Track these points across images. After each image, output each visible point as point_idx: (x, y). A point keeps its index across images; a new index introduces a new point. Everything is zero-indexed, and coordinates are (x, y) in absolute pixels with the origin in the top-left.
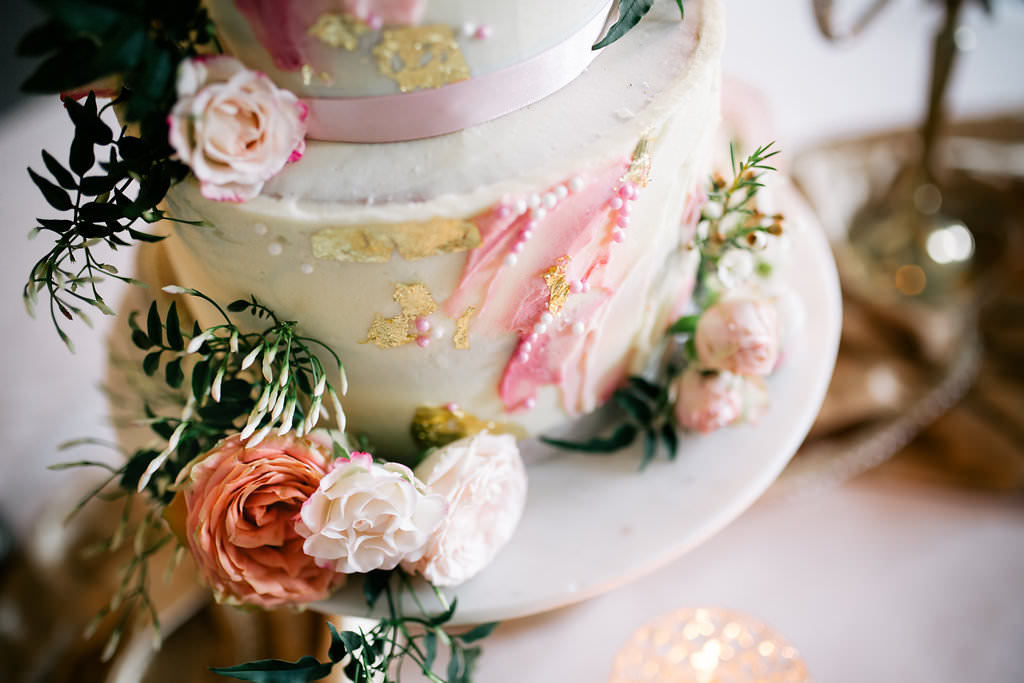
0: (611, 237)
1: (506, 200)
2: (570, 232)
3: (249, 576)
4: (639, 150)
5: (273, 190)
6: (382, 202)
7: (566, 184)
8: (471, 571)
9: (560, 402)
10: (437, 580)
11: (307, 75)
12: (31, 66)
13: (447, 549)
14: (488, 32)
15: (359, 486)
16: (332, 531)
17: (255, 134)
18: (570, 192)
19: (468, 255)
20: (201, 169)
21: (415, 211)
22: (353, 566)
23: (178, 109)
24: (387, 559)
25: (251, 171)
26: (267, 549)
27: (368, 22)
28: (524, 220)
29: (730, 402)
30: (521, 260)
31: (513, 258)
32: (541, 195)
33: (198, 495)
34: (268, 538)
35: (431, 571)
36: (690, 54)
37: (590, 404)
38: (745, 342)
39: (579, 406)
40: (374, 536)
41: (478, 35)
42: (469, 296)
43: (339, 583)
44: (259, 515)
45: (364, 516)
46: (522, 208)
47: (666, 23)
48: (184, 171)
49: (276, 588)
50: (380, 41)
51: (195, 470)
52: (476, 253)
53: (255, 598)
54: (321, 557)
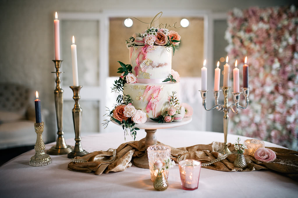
0: (158, 94)
2: (154, 91)
3: (118, 116)
4: (162, 86)
9: (152, 114)
11: (137, 76)
17: (132, 79)
18: (154, 86)
23: (127, 75)
24: (130, 115)
27: (143, 71)
28: (150, 88)
30: (150, 92)
34: (121, 113)
35: (134, 119)
39: (154, 116)
41: (151, 75)
42: (145, 95)
46: (150, 86)
50: (143, 73)
52: (146, 90)
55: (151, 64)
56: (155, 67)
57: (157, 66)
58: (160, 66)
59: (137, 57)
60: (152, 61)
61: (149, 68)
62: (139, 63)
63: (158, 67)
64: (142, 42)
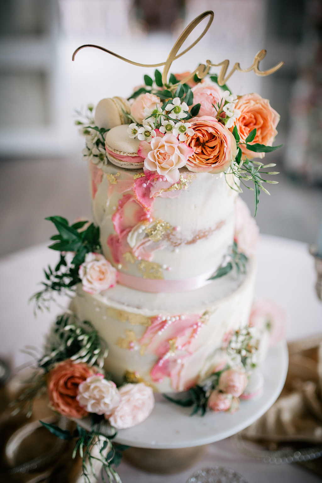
0: (192, 336)
1: (160, 315)
2: (179, 330)
3: (60, 402)
4: (205, 314)
5: (102, 293)
6: (128, 305)
7: (179, 316)
8: (125, 426)
9: (171, 384)
10: (113, 423)
11: (120, 266)
12: (52, 242)
13: (118, 414)
14: (170, 269)
15: (98, 384)
16: (86, 395)
17: (102, 277)
18: (180, 319)
19: (147, 328)
20: (85, 282)
21: (135, 311)
22: (90, 409)
23: (84, 265)
24: (100, 411)
25: (98, 286)
26: (68, 396)
27: (138, 257)
28: (164, 323)
29: (224, 403)
30: (162, 334)
31: (160, 333)
32: (171, 317)
33: (55, 372)
34: (70, 393)
35: (112, 420)
36: (234, 291)
37: (181, 388)
38: (231, 384)
39: (177, 388)
40: (98, 401)
41: (167, 269)
42: (146, 340)
43: (86, 415)
44: (69, 385)
45: (97, 394)
46: (164, 319)
47: (233, 279)
48: (80, 281)
49: (67, 409)
50: (141, 263)
51: (56, 365)
52: (150, 327)
53: (59, 410)
54: (82, 403)
55: (167, 237)
56: (183, 245)
57: (190, 239)
58: (200, 238)
59: (115, 208)
60: (173, 225)
61: (162, 248)
62: (126, 230)
63: (193, 241)
64: (133, 160)
